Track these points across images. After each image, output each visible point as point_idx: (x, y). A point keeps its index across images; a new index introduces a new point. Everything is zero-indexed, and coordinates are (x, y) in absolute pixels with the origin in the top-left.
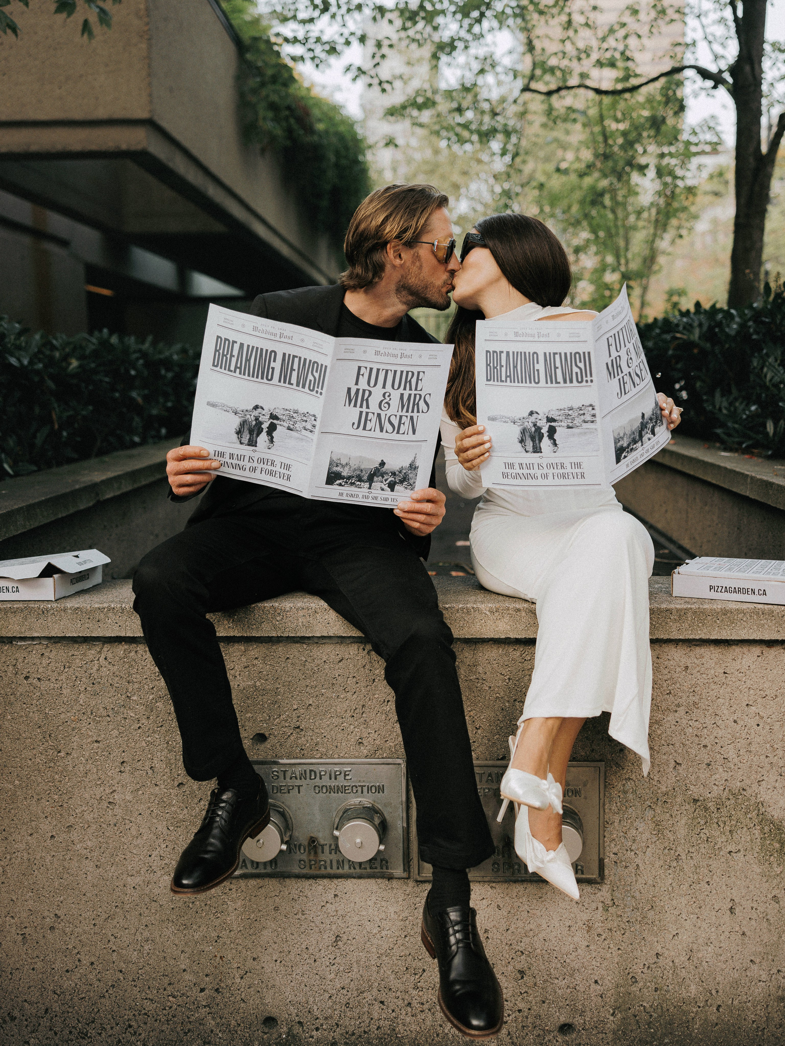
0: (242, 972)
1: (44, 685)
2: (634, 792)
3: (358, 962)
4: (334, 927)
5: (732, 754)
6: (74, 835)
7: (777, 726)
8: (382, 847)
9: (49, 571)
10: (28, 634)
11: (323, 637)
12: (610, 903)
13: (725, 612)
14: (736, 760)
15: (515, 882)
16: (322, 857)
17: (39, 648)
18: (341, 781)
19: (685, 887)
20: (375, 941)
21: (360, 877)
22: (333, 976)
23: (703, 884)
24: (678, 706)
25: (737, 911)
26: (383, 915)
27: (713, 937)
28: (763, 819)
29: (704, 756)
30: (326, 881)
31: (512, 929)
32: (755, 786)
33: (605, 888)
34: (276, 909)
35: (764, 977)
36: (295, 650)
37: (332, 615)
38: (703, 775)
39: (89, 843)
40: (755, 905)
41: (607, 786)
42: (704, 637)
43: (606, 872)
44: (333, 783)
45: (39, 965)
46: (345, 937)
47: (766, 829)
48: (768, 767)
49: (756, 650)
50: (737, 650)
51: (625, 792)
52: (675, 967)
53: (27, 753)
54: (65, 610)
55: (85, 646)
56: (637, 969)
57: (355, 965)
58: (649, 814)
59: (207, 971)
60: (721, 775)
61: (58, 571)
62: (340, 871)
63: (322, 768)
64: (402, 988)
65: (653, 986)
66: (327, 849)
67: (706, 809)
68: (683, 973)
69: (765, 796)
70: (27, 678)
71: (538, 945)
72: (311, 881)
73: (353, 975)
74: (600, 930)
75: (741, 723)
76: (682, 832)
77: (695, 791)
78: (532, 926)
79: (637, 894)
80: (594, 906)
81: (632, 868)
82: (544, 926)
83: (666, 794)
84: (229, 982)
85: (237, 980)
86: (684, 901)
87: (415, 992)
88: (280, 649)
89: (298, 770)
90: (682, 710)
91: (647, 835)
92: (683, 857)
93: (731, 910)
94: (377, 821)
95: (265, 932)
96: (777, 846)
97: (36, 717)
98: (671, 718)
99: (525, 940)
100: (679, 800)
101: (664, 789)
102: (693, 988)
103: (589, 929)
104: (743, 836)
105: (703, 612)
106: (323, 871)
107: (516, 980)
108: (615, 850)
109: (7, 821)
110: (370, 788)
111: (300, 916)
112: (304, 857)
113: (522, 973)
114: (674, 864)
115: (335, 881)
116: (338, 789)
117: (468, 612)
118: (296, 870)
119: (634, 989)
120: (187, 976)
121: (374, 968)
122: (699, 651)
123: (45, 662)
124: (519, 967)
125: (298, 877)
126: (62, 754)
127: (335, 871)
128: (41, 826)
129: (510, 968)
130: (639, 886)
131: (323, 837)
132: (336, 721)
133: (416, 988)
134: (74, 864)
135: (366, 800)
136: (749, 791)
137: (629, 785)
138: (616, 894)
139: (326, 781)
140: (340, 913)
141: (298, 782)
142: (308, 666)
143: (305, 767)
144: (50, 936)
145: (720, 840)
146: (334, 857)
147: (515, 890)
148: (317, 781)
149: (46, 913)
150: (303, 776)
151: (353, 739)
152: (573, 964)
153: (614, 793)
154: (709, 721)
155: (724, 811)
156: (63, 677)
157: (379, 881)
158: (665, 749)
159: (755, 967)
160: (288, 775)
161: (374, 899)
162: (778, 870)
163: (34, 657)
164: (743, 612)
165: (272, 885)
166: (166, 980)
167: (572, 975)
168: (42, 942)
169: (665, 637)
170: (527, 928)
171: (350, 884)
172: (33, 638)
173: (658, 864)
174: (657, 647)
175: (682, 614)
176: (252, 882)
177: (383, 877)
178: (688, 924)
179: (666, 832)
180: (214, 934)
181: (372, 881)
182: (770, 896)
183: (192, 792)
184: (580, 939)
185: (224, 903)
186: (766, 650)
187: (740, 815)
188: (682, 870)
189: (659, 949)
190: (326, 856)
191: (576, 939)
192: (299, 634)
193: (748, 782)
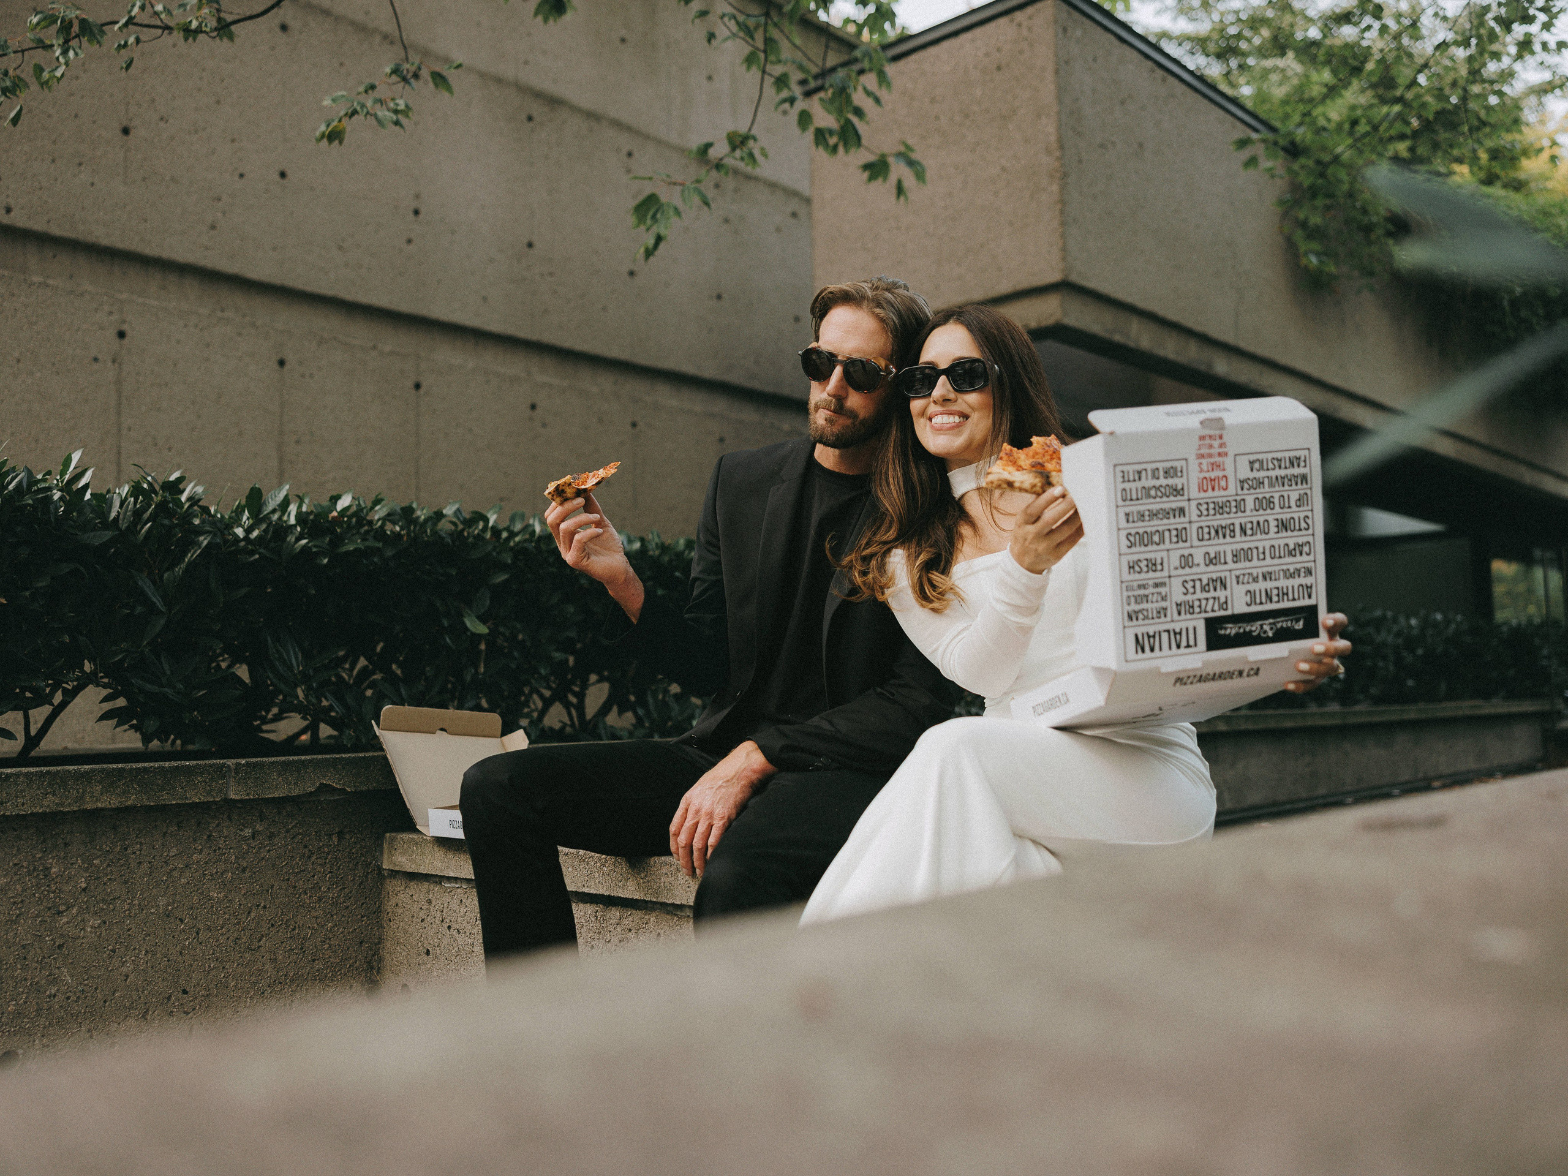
17: (459, 892)
123: (463, 910)
163: (455, 903)
172: (456, 879)
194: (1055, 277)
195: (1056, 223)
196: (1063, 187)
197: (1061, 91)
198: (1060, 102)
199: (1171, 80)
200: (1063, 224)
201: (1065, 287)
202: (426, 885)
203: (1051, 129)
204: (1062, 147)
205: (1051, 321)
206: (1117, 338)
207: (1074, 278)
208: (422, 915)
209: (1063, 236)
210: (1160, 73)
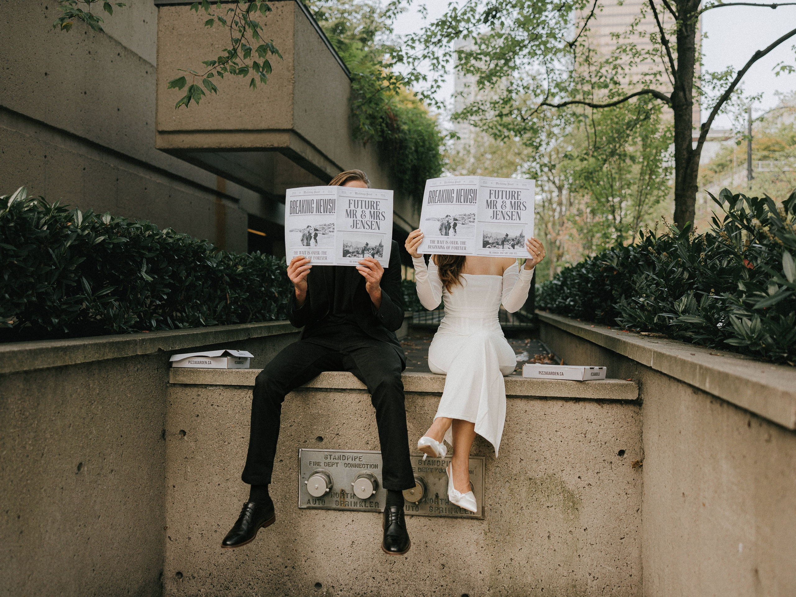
0: (306, 558)
1: (219, 409)
2: (500, 473)
3: (363, 556)
4: (351, 537)
5: (548, 455)
6: (229, 484)
7: (570, 443)
8: (374, 492)
9: (226, 354)
10: (214, 383)
11: (351, 390)
12: (487, 530)
13: (543, 383)
14: (551, 459)
15: (441, 517)
16: (346, 500)
17: (218, 390)
18: (357, 462)
19: (525, 524)
20: (371, 545)
21: (365, 511)
22: (350, 563)
23: (534, 522)
24: (522, 430)
25: (552, 537)
26: (375, 532)
27: (539, 551)
28: (564, 490)
29: (534, 456)
30: (348, 513)
31: (439, 542)
32: (560, 473)
33: (485, 522)
34: (324, 526)
35: (565, 574)
36: (338, 396)
37: (355, 379)
38: (534, 466)
39: (236, 489)
40: (560, 535)
41: (487, 469)
42: (533, 395)
43: (486, 514)
44: (353, 462)
45: (208, 551)
46: (356, 542)
47: (566, 495)
48: (566, 463)
49: (560, 403)
50: (551, 403)
51: (496, 473)
52: (520, 567)
53: (210, 442)
54: (232, 372)
55: (240, 391)
56: (501, 566)
57: (361, 558)
58: (508, 484)
59: (289, 557)
60: (543, 466)
61: (230, 355)
62: (355, 508)
63: (348, 454)
64: (384, 571)
65: (509, 576)
66: (349, 496)
67: (536, 484)
68: (524, 570)
69: (565, 478)
70: (212, 405)
71: (452, 551)
72: (341, 512)
73: (360, 562)
74: (482, 545)
75: (553, 440)
76: (524, 495)
77: (530, 474)
78: (449, 541)
79: (501, 527)
80: (480, 532)
81: (499, 513)
82: (455, 541)
83: (516, 475)
84: (299, 563)
85: (304, 563)
86: (524, 531)
87: (390, 573)
88: (332, 395)
89: (337, 455)
90: (524, 432)
91: (506, 496)
92: (524, 508)
93: (549, 537)
94: (373, 480)
95: (318, 538)
96: (571, 504)
97: (215, 424)
98: (518, 436)
99: (446, 548)
100: (522, 478)
101: (515, 472)
102: (529, 577)
103: (477, 544)
104: (554, 498)
105: (533, 382)
106: (347, 507)
107: (440, 569)
108: (490, 503)
109: (198, 476)
110: (371, 466)
111: (335, 530)
112: (338, 499)
113: (443, 565)
114: (520, 512)
115: (353, 513)
116: (355, 466)
117: (420, 379)
118: (334, 506)
119: (499, 577)
120: (279, 560)
121: (370, 560)
122: (532, 403)
123: (221, 397)
124: (442, 562)
125: (335, 510)
126: (226, 443)
127: (353, 507)
128: (215, 479)
129: (438, 562)
130: (502, 522)
131: (348, 490)
132: (356, 432)
133: (391, 571)
134: (228, 499)
135: (369, 471)
136: (557, 476)
137: (498, 469)
138: (491, 526)
139: (350, 461)
140: (355, 529)
141: (337, 461)
142: (344, 404)
143: (339, 454)
144: (214, 535)
145: (542, 500)
146: (353, 500)
147: (441, 522)
148: (346, 461)
149: (213, 524)
150: (339, 458)
151: (364, 441)
152: (469, 562)
153: (490, 473)
154: (537, 439)
155: (544, 485)
156: (229, 405)
157: (374, 514)
158: (515, 452)
159: (560, 568)
160: (332, 457)
161: (371, 523)
162: (572, 517)
163: (216, 395)
164: (551, 383)
165: (322, 513)
166: (269, 561)
167: (468, 568)
168: (210, 538)
169: (514, 394)
170: (446, 542)
171: (360, 515)
172: (216, 386)
173: (512, 511)
174: (512, 400)
175: (522, 383)
176: (313, 512)
177: (376, 512)
178: (527, 544)
179: (516, 495)
180: (293, 538)
181: (371, 514)
182: (568, 531)
183: (286, 465)
184: (473, 548)
185: (299, 522)
186: (565, 403)
187: (553, 487)
188: (524, 515)
189: (512, 557)
190: (349, 499)
191: (471, 549)
192: (340, 387)
193: (556, 470)
194: (289, 127)
195: (290, 102)
196: (294, 87)
197: (295, 44)
198: (294, 49)
199: (323, 43)
200: (293, 104)
201: (292, 131)
202: (196, 389)
203: (290, 60)
204: (294, 70)
205: (285, 145)
206: (303, 155)
207: (295, 128)
208: (193, 401)
209: (293, 109)
210: (320, 40)
